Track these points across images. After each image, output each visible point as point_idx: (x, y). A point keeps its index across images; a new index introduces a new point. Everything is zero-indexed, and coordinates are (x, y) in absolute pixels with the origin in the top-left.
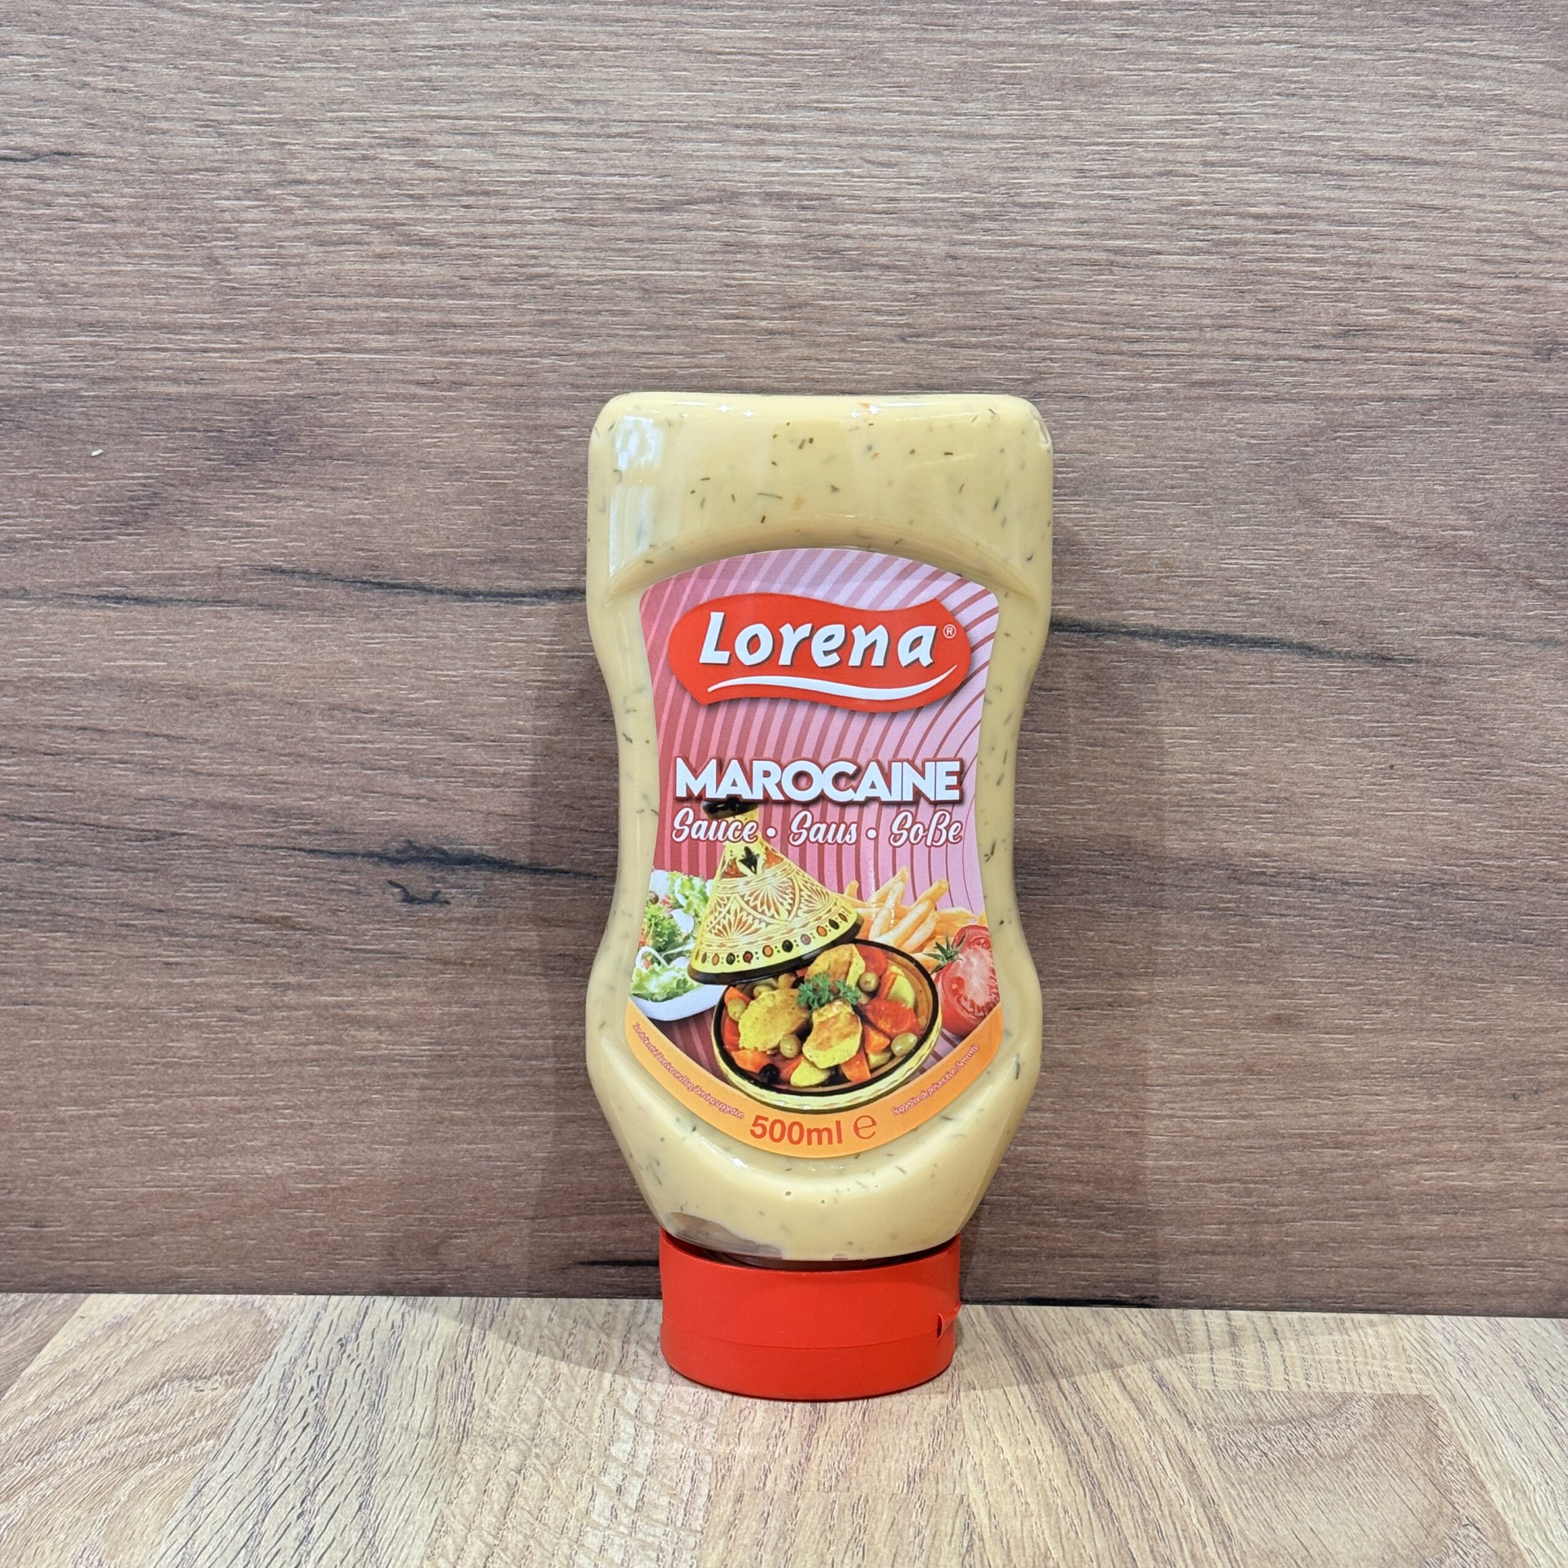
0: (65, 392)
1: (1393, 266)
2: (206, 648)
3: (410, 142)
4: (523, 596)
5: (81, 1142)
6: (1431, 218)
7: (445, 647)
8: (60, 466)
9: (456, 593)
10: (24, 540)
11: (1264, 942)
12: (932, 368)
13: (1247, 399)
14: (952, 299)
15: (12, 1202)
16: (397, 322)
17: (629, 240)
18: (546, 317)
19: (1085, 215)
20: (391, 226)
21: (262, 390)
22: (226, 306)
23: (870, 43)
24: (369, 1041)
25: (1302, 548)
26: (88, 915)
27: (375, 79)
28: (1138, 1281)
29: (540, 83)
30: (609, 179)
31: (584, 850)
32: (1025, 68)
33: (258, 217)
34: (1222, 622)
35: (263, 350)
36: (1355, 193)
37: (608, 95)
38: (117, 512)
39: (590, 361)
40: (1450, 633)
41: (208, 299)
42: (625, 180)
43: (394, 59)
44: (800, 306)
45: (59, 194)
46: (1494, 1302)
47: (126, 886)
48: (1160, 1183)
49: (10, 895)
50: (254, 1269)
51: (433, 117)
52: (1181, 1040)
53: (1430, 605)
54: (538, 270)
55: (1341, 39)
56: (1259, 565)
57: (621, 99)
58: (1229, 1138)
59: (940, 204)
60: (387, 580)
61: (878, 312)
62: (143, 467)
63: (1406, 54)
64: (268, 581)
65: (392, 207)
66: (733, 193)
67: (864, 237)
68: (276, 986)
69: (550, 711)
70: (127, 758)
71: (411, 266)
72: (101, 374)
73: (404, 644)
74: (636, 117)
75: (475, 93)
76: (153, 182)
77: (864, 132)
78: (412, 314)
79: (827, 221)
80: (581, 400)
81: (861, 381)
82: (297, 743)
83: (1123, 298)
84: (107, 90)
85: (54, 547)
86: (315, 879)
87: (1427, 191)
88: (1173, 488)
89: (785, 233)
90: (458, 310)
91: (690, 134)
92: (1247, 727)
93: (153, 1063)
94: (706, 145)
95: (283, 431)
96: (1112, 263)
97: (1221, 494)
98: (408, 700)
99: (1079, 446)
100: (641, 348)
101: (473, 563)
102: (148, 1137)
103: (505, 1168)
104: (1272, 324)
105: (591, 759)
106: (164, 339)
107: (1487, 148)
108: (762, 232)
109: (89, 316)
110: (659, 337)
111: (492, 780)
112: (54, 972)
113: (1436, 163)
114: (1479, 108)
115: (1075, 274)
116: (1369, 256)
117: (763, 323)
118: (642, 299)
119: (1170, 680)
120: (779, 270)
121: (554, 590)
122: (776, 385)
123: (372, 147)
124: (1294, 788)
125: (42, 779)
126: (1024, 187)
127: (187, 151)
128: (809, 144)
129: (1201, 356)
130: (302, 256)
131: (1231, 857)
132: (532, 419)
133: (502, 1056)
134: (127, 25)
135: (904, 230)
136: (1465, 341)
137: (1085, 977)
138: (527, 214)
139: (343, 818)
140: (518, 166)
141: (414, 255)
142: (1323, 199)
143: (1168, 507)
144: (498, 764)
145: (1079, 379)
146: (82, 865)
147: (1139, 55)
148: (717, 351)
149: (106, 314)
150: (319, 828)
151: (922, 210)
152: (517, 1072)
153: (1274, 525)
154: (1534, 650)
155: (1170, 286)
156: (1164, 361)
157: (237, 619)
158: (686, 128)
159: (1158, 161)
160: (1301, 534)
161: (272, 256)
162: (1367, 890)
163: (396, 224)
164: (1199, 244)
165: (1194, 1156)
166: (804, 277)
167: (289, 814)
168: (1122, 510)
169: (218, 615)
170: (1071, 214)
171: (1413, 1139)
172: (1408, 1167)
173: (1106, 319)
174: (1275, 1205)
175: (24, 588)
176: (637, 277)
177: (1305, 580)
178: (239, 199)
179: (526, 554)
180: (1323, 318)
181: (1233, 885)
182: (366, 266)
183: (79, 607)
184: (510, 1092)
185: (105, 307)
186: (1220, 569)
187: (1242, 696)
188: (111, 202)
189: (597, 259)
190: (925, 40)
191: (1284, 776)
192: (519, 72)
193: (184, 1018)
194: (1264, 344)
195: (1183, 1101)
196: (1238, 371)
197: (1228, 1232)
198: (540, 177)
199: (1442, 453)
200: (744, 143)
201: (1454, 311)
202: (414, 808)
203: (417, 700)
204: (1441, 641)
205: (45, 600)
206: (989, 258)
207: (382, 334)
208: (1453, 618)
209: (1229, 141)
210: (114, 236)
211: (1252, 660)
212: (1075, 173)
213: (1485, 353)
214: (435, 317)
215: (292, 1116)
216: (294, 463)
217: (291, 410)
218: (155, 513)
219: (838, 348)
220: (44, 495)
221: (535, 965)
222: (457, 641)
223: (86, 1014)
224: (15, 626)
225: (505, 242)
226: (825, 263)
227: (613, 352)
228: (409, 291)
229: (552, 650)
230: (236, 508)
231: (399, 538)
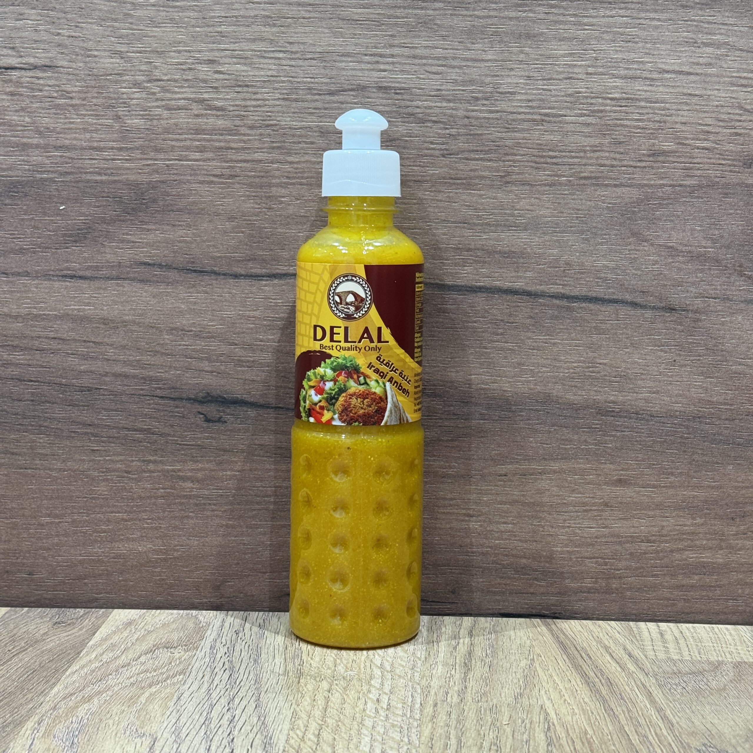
0: (48, 179)
1: (677, 123)
2: (112, 300)
3: (211, 62)
4: (263, 277)
5: (52, 535)
6: (694, 100)
7: (226, 301)
8: (45, 214)
9: (231, 275)
10: (28, 249)
11: (613, 444)
12: (458, 170)
13: (607, 185)
14: (467, 137)
15: (18, 563)
16: (204, 147)
17: (314, 109)
18: (275, 145)
19: (530, 98)
20: (201, 101)
21: (140, 178)
22: (124, 139)
23: (429, 16)
24: (188, 488)
25: (632, 256)
26: (56, 427)
27: (195, 32)
28: (553, 605)
29: (273, 34)
30: (305, 79)
32: (502, 28)
33: (140, 97)
34: (595, 291)
35: (141, 159)
36: (658, 88)
37: (305, 40)
38: (71, 236)
39: (295, 166)
40: (703, 297)
42: (313, 80)
43: (204, 23)
44: (394, 140)
45: (45, 85)
46: (723, 617)
47: (74, 413)
48: (563, 559)
49: (19, 417)
50: (132, 596)
51: (222, 50)
52: (573, 490)
53: (693, 283)
54: (271, 122)
55: (652, 15)
56: (612, 265)
57: (311, 42)
58: (596, 537)
59: (461, 92)
60: (199, 269)
61: (432, 143)
62: (83, 214)
63: (683, 22)
64: (142, 269)
65: (203, 92)
66: (364, 86)
67: (426, 108)
68: (144, 461)
69: (275, 331)
70: (74, 352)
71: (211, 120)
72: (65, 170)
73: (207, 299)
74: (318, 50)
75: (242, 39)
76: (90, 80)
77: (426, 58)
78: (212, 142)
79: (408, 100)
80: (292, 184)
81: (424, 176)
82: (155, 346)
83: (548, 137)
84: (69, 37)
85: (42, 252)
86: (163, 410)
87: (692, 87)
88: (571, 227)
89: (388, 105)
90: (233, 141)
91: (344, 59)
92: (606, 341)
93: (85, 497)
94: (351, 64)
95: (150, 198)
96: (543, 120)
97: (594, 230)
98: (208, 326)
99: (527, 207)
101: (239, 261)
102: (83, 532)
103: (252, 548)
104: (618, 150)
106: (95, 154)
107: (721, 67)
108: (378, 105)
109: (59, 143)
111: (247, 364)
112: (39, 454)
113: (697, 74)
114: (718, 48)
115: (525, 125)
116: (665, 118)
118: (321, 136)
119: (569, 319)
121: (277, 274)
123: (193, 64)
124: (628, 371)
125: (35, 362)
126: (501, 84)
127: (106, 65)
128: (400, 63)
129: (585, 165)
130: (160, 115)
131: (598, 403)
132: (267, 193)
133: (252, 495)
134: (78, 6)
135: (445, 104)
136: (710, 158)
137: (528, 460)
138: (266, 96)
139: (177, 381)
140: (262, 73)
141: (213, 115)
142: (643, 91)
143: (569, 236)
144: (250, 357)
145: (527, 175)
146: (53, 403)
147: (556, 22)
149: (67, 142)
150: (166, 386)
151: (453, 95)
152: (257, 503)
153: (619, 245)
154: (742, 305)
155: (570, 132)
156: (567, 167)
157: (127, 287)
158: (342, 56)
159: (565, 72)
160: (632, 250)
161: (145, 115)
162: (662, 420)
163: (204, 100)
164: (585, 112)
165: (579, 546)
166: (397, 126)
167: (151, 379)
168: (547, 238)
169: (118, 285)
170: (524, 97)
171: (685, 538)
172: (681, 552)
173: (540, 147)
174: (619, 570)
175: (27, 272)
176: (318, 126)
177: (634, 272)
178: (130, 88)
179: (264, 257)
180: (643, 147)
181: (599, 416)
182: (190, 120)
183: (54, 280)
184: (254, 512)
185: (66, 139)
186: (593, 266)
187: (603, 326)
188: (70, 89)
189: (299, 117)
190: (455, 15)
191: (623, 365)
192: (263, 29)
193: (101, 476)
194: (615, 159)
195: (575, 520)
196: (602, 172)
197: (596, 582)
198: (272, 79)
199: (700, 211)
200: (369, 63)
201: (705, 144)
202: (211, 377)
203: (212, 326)
204: (698, 301)
205: (37, 277)
206: (484, 118)
207: (197, 152)
208: (704, 290)
209: (599, 63)
210: (72, 106)
211: (608, 309)
212: (525, 78)
213: (720, 164)
214: (222, 144)
215: (151, 523)
216: (155, 213)
217: (154, 188)
218: (89, 236)
219: (412, 160)
220: (37, 227)
221: (267, 452)
222: (231, 298)
223: (54, 474)
224: (23, 289)
225: (256, 109)
226: (407, 120)
227: (307, 161)
228: (210, 132)
229: (276, 303)
230: (127, 234)
231: (204, 249)
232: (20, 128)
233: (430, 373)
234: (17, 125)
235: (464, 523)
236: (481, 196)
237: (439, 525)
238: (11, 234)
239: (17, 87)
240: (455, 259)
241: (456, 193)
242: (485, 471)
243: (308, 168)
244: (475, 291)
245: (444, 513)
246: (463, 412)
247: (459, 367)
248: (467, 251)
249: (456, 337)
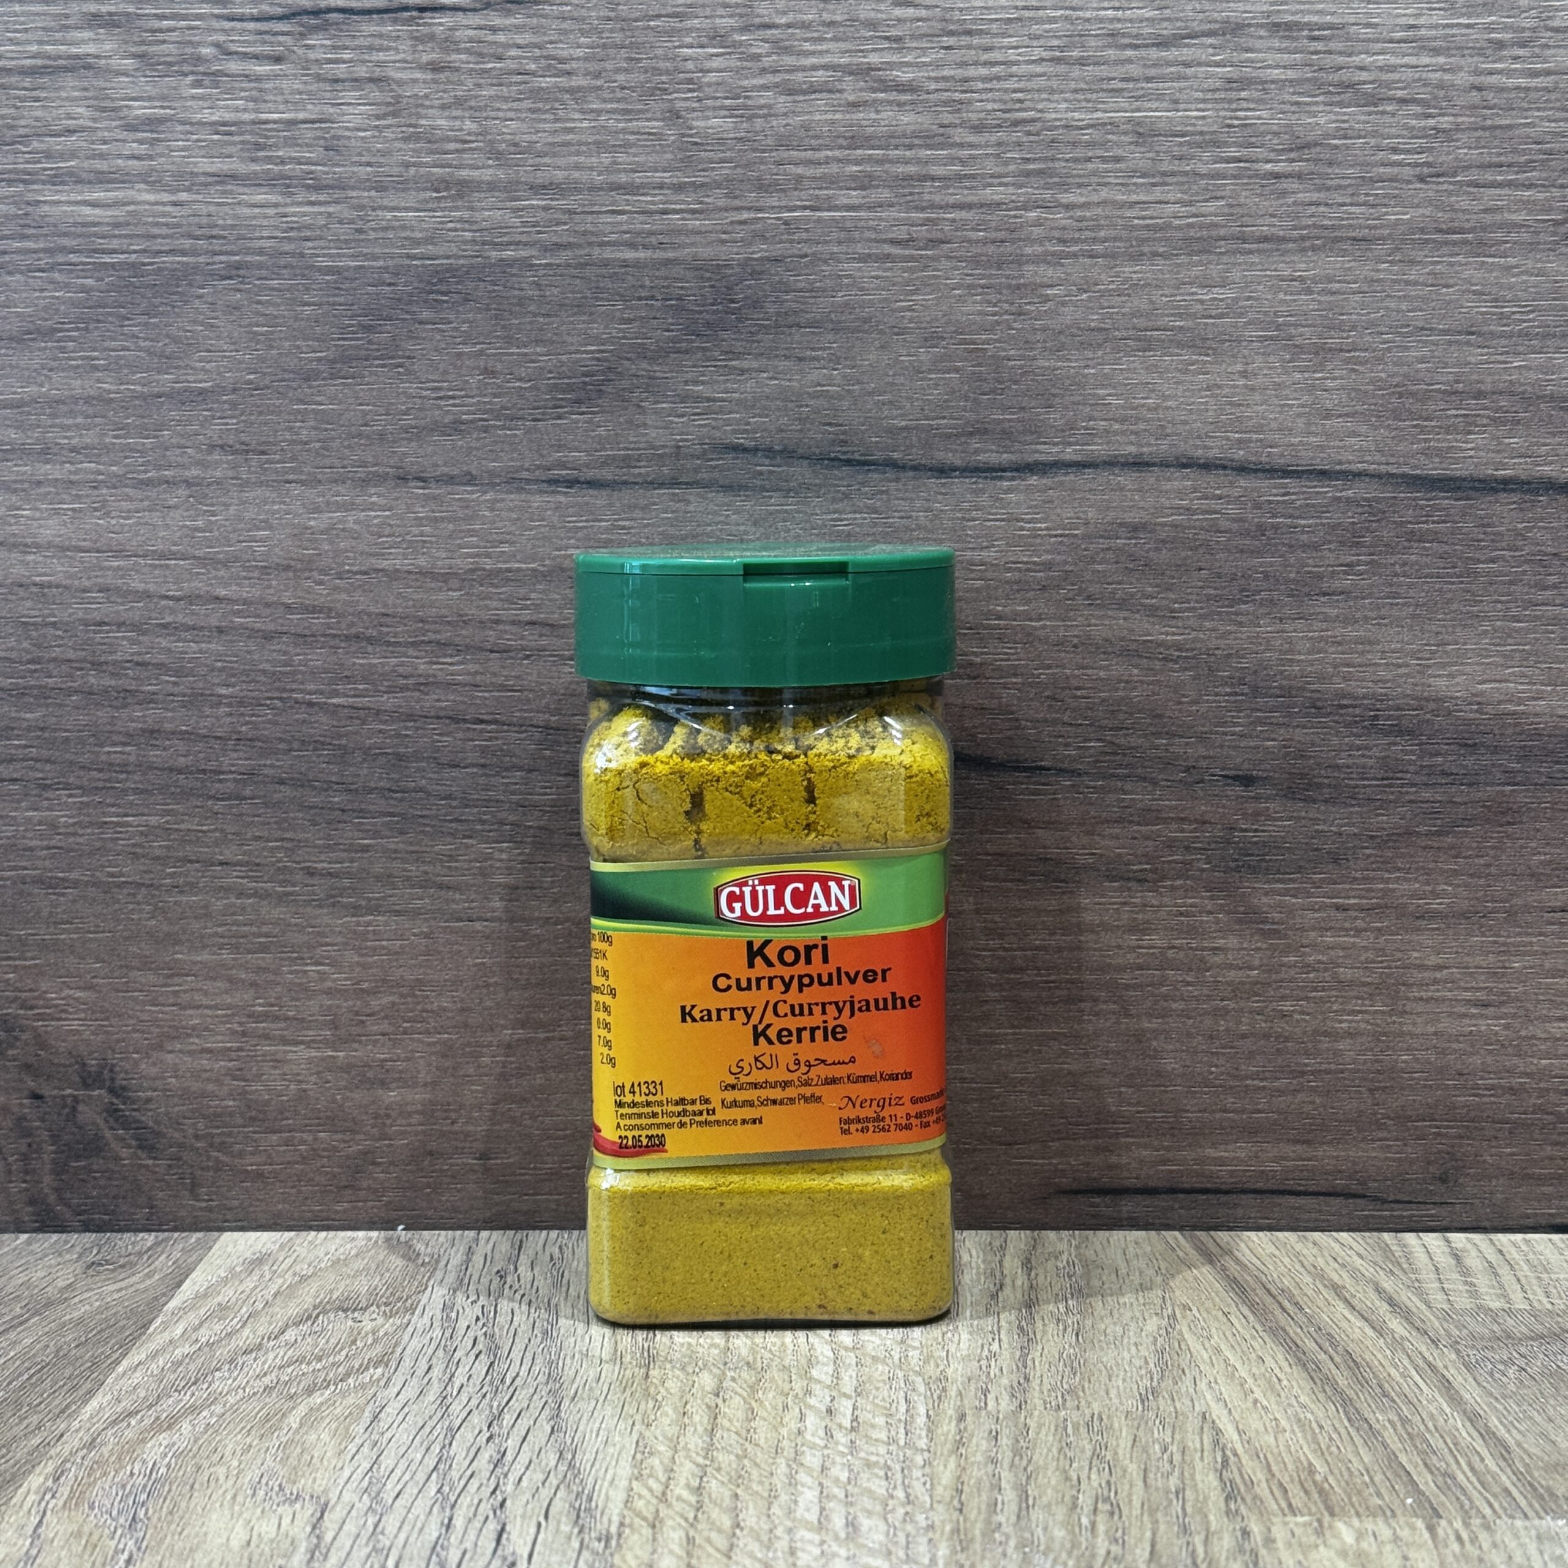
0: (515, 260)
2: (660, 533)
4: (1004, 470)
5: (530, 1068)
7: (919, 528)
8: (509, 341)
10: (472, 421)
12: (1454, 210)
14: (1476, 134)
15: (456, 1133)
16: (870, 176)
17: (1123, 80)
18: (1031, 167)
20: (864, 72)
21: (724, 253)
22: (687, 164)
26: (536, 823)
30: (1103, 13)
31: (1067, 745)
33: (723, 66)
35: (726, 210)
38: (570, 388)
39: (1079, 213)
41: (669, 156)
42: (1120, 14)
44: (1307, 146)
45: (507, 46)
49: (454, 803)
54: (1024, 115)
59: (1464, 31)
60: (857, 456)
61: (1395, 150)
62: (597, 340)
64: (729, 460)
65: (867, 51)
66: (1237, 24)
67: (1381, 69)
69: (1031, 594)
71: (887, 114)
72: (555, 239)
73: (875, 525)
76: (612, 31)
78: (887, 165)
79: (1340, 53)
80: (1068, 256)
81: (1375, 227)
85: (503, 428)
89: (1292, 67)
90: (936, 161)
95: (746, 298)
100: (1134, 198)
101: (949, 436)
103: (981, 1090)
105: (1075, 646)
106: (622, 201)
108: (1269, 67)
109: (541, 177)
110: (1154, 185)
111: (968, 671)
112: (500, 885)
117: (1269, 166)
118: (1137, 144)
120: (1287, 107)
121: (1037, 463)
122: (1281, 233)
125: (488, 679)
130: (769, 107)
132: (1014, 278)
133: (979, 969)
135: (1426, 60)
138: (1012, 55)
141: (890, 103)
144: (974, 654)
146: (530, 771)
148: (1217, 198)
149: (560, 175)
151: (1444, 37)
152: (994, 986)
157: (696, 502)
161: (737, 108)
163: (871, 68)
166: (1314, 114)
169: (674, 498)
175: (470, 473)
176: (1130, 120)
178: (702, 47)
179: (1006, 425)
182: (838, 116)
183: (529, 492)
184: (986, 1008)
185: (559, 168)
188: (565, 54)
189: (1088, 101)
198: (1027, 14)
205: (493, 485)
206: (1518, 88)
207: (855, 189)
210: (571, 91)
214: (912, 169)
216: (758, 332)
217: (755, 274)
218: (609, 389)
219: (1350, 191)
220: (493, 372)
221: (1014, 870)
222: (931, 521)
223: (536, 930)
224: (460, 514)
225: (989, 86)
226: (1337, 98)
227: (1104, 203)
228: (883, 142)
229: (1034, 529)
230: (696, 382)
231: (870, 411)
232: (452, 146)
233: (1388, 681)
234: (448, 140)
235: (1467, 1021)
236: (1508, 268)
237: (1410, 1027)
238: (434, 389)
239: (446, 50)
240: (1448, 417)
241: (1451, 264)
242: (1514, 902)
243: (1107, 217)
244: (1492, 489)
245: (1421, 999)
246: (1465, 767)
247: (1455, 664)
248: (1475, 398)
249: (1449, 596)
